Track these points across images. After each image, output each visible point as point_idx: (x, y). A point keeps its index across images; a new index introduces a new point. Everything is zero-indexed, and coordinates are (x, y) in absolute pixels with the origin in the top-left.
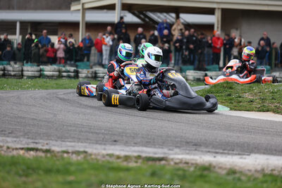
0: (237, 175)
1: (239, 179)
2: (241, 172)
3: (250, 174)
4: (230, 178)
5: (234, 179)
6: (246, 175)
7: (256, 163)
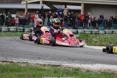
0: (90, 73)
1: (91, 74)
2: (92, 71)
3: (95, 72)
4: (87, 74)
5: (89, 74)
6: (93, 72)
7: (98, 67)
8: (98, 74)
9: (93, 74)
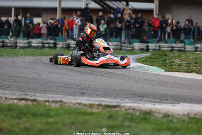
0: (170, 118)
1: (171, 121)
2: (173, 116)
3: (179, 117)
4: (165, 120)
5: (168, 121)
6: (176, 118)
7: (184, 110)
8: (183, 121)
9: (175, 120)
